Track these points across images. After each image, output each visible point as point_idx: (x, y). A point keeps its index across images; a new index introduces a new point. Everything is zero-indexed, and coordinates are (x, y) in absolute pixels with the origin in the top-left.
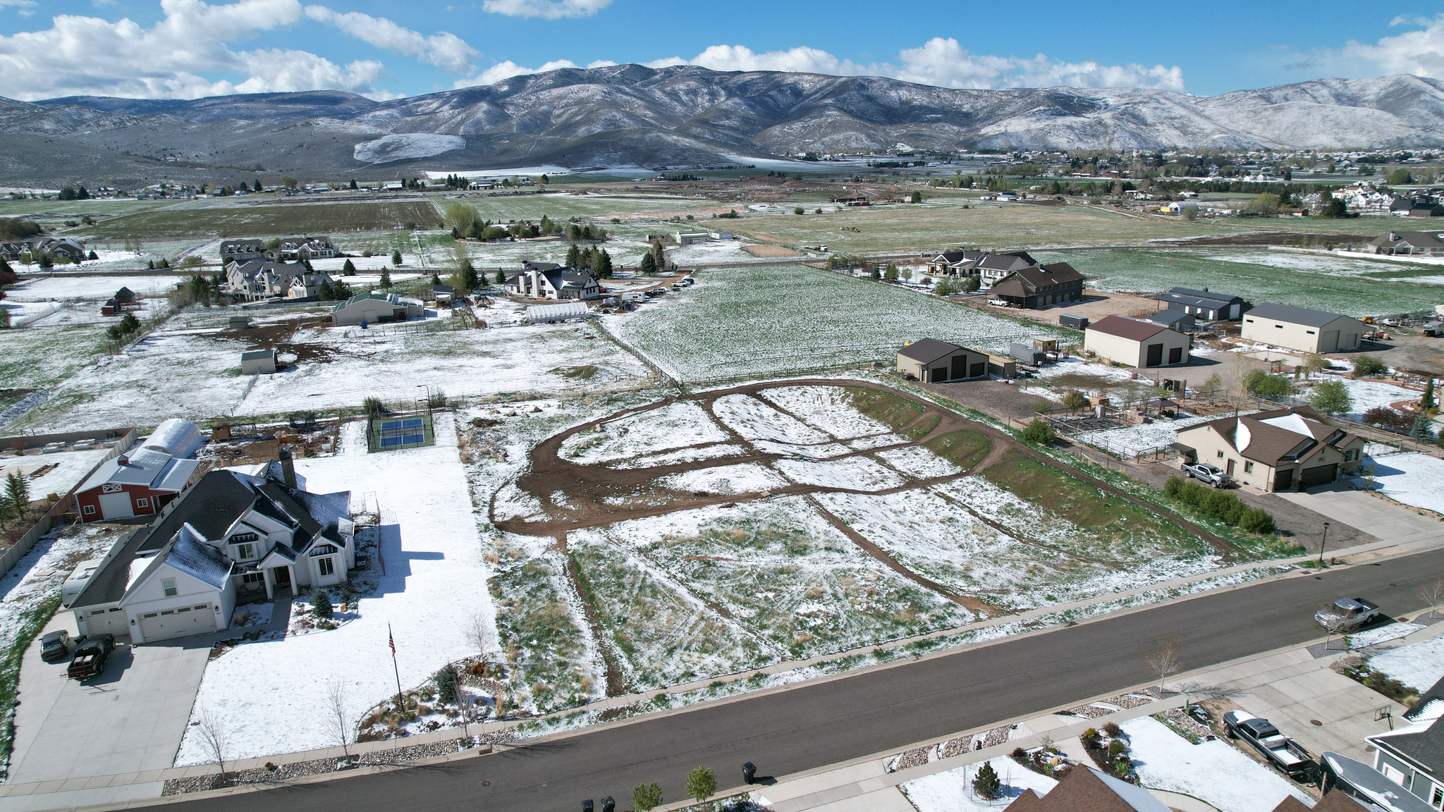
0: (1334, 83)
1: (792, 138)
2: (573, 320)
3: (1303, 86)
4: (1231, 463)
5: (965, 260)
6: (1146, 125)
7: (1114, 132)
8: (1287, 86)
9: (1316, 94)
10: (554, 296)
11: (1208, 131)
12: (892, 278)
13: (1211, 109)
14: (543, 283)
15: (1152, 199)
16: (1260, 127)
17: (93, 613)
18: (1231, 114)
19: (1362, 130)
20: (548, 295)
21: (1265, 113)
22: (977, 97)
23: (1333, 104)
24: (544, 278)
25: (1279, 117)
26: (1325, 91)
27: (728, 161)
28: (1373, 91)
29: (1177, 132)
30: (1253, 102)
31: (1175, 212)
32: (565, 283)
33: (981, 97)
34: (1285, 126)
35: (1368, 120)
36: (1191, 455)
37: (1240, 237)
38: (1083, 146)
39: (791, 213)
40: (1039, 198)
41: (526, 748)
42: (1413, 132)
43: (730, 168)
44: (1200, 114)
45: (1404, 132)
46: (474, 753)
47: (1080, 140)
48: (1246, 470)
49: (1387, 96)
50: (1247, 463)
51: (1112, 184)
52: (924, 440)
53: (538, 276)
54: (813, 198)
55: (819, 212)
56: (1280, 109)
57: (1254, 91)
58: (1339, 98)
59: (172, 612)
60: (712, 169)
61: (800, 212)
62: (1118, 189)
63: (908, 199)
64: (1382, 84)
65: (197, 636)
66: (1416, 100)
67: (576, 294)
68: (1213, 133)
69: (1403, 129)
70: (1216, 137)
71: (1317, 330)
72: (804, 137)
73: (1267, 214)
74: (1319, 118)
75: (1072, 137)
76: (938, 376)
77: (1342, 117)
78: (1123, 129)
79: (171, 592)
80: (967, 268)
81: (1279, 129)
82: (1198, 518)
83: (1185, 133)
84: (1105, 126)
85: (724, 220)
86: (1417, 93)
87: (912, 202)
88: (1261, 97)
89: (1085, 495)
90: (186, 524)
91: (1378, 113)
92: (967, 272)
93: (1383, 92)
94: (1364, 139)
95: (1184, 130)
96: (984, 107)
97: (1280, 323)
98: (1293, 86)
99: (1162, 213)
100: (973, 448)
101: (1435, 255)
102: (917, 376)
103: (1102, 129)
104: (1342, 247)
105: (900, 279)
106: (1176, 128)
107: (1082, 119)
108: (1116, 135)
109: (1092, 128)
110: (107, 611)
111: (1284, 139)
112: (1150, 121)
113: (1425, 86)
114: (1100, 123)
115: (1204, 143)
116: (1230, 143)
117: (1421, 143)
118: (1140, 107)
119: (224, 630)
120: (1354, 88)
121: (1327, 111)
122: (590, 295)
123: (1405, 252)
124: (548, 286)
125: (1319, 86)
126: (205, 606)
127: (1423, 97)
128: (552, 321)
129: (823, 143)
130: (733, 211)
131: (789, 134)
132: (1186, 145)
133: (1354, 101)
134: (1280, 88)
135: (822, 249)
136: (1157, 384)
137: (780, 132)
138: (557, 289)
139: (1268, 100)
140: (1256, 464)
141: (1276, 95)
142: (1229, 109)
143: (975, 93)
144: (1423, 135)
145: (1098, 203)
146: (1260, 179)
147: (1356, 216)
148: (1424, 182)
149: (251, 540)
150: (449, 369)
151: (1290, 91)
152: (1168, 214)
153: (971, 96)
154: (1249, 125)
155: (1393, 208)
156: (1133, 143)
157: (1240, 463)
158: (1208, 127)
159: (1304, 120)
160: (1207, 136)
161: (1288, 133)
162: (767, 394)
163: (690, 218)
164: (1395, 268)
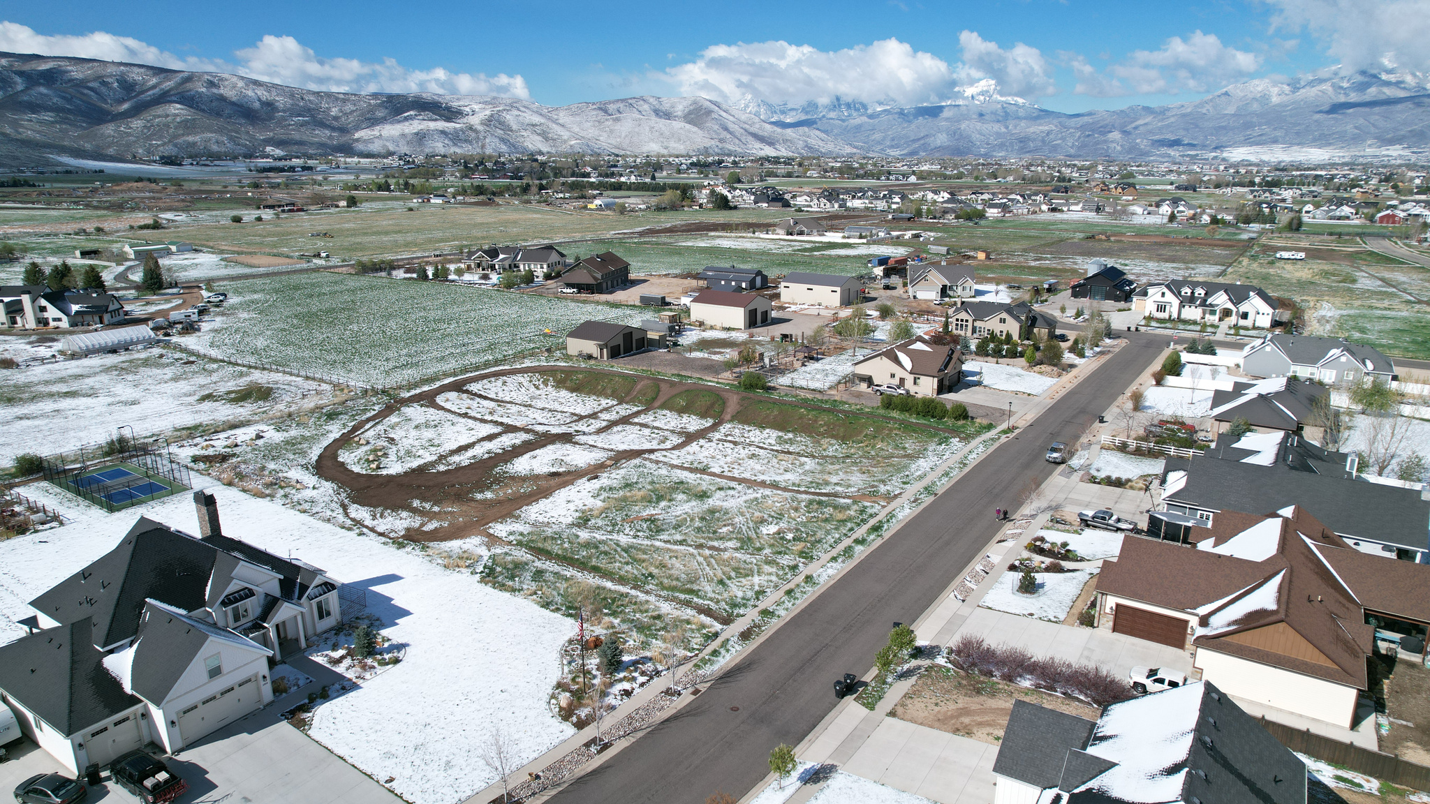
0: (651, 100)
1: (132, 138)
2: (140, 347)
3: (630, 101)
4: (902, 380)
5: (501, 256)
6: (512, 131)
7: (485, 137)
8: (618, 101)
9: (640, 109)
10: (65, 324)
11: (566, 137)
12: (441, 275)
13: (563, 117)
14: (43, 309)
15: (570, 198)
16: (605, 135)
17: (93, 735)
18: (581, 123)
19: (680, 140)
20: (52, 324)
21: (607, 123)
22: (344, 101)
23: (654, 118)
24: (43, 302)
25: (617, 126)
26: (646, 107)
27: (60, 164)
28: (680, 109)
29: (540, 138)
30: (595, 113)
31: (600, 208)
32: (75, 308)
33: (348, 100)
34: (623, 135)
35: (681, 131)
36: (869, 380)
37: (675, 226)
38: (458, 151)
39: (226, 222)
40: (468, 199)
41: (721, 678)
42: (713, 142)
43: (67, 172)
44: (555, 122)
45: (709, 143)
46: (687, 698)
47: (455, 145)
48: (915, 383)
49: (690, 113)
50: (915, 379)
51: (528, 185)
52: (657, 404)
53: (33, 301)
54: (235, 206)
55: (259, 219)
56: (618, 120)
57: (594, 104)
58: (657, 112)
59: (215, 698)
60: (42, 173)
61: (237, 220)
62: (534, 189)
63: (343, 203)
64: (685, 103)
65: (245, 718)
66: (709, 118)
67: (97, 319)
68: (569, 139)
69: (706, 140)
70: (573, 143)
71: (838, 289)
72: (149, 138)
73: (674, 207)
74: (647, 128)
75: (446, 142)
76: (615, 353)
77: (663, 128)
78: (492, 135)
79: (215, 672)
80: (507, 264)
81: (620, 137)
82: (917, 418)
83: (547, 139)
84: (476, 131)
85: (145, 231)
86: (709, 112)
87: (348, 206)
88: (600, 109)
89: (829, 419)
90: (148, 600)
91: (688, 126)
92: (507, 267)
93: (687, 110)
94: (682, 147)
95: (545, 136)
96: (354, 111)
97: (810, 286)
98: (622, 101)
99: (590, 209)
100: (708, 403)
101: (820, 235)
102: (595, 356)
103: (473, 135)
104: (761, 232)
105: (452, 277)
106: (539, 134)
107: (453, 124)
108: (487, 141)
109: (464, 133)
110: (111, 727)
111: (625, 146)
112: (514, 127)
113: (713, 106)
114: (471, 128)
115: (564, 148)
116: (585, 148)
117: (719, 151)
118: (504, 114)
119: (273, 702)
120: (666, 106)
121: (652, 123)
122: (115, 320)
123: (801, 233)
124: (52, 312)
125: (642, 102)
126: (250, 680)
127: (713, 116)
128: (113, 350)
129: (175, 145)
130: (156, 222)
131: (129, 135)
132: (549, 149)
133: (668, 115)
134: (614, 102)
135: (323, 255)
136: (773, 339)
137: (115, 131)
138: (67, 314)
139: (606, 111)
140: (922, 377)
141: (611, 107)
142: (578, 119)
143: (342, 96)
144: (720, 146)
145: (529, 202)
146: (633, 179)
147: (735, 208)
148: (749, 182)
149: (247, 597)
150: (43, 415)
151: (621, 105)
152: (597, 210)
153: (337, 99)
154: (597, 133)
155: (756, 202)
156: (504, 148)
157: (909, 379)
158: (565, 135)
159: (636, 130)
160: (565, 142)
161: (627, 141)
162: (474, 387)
163: (99, 230)
164: (808, 246)
